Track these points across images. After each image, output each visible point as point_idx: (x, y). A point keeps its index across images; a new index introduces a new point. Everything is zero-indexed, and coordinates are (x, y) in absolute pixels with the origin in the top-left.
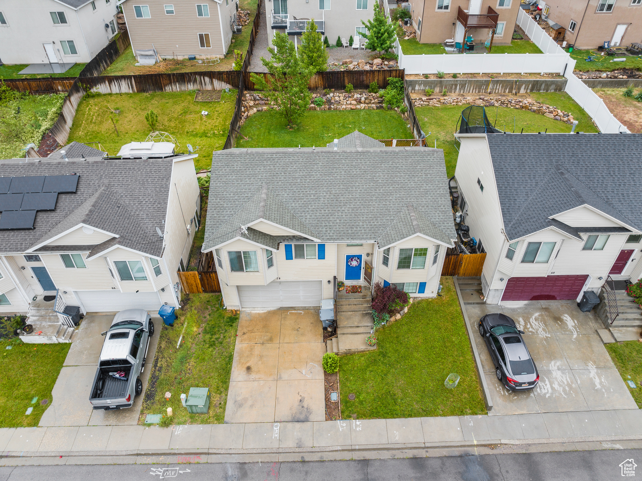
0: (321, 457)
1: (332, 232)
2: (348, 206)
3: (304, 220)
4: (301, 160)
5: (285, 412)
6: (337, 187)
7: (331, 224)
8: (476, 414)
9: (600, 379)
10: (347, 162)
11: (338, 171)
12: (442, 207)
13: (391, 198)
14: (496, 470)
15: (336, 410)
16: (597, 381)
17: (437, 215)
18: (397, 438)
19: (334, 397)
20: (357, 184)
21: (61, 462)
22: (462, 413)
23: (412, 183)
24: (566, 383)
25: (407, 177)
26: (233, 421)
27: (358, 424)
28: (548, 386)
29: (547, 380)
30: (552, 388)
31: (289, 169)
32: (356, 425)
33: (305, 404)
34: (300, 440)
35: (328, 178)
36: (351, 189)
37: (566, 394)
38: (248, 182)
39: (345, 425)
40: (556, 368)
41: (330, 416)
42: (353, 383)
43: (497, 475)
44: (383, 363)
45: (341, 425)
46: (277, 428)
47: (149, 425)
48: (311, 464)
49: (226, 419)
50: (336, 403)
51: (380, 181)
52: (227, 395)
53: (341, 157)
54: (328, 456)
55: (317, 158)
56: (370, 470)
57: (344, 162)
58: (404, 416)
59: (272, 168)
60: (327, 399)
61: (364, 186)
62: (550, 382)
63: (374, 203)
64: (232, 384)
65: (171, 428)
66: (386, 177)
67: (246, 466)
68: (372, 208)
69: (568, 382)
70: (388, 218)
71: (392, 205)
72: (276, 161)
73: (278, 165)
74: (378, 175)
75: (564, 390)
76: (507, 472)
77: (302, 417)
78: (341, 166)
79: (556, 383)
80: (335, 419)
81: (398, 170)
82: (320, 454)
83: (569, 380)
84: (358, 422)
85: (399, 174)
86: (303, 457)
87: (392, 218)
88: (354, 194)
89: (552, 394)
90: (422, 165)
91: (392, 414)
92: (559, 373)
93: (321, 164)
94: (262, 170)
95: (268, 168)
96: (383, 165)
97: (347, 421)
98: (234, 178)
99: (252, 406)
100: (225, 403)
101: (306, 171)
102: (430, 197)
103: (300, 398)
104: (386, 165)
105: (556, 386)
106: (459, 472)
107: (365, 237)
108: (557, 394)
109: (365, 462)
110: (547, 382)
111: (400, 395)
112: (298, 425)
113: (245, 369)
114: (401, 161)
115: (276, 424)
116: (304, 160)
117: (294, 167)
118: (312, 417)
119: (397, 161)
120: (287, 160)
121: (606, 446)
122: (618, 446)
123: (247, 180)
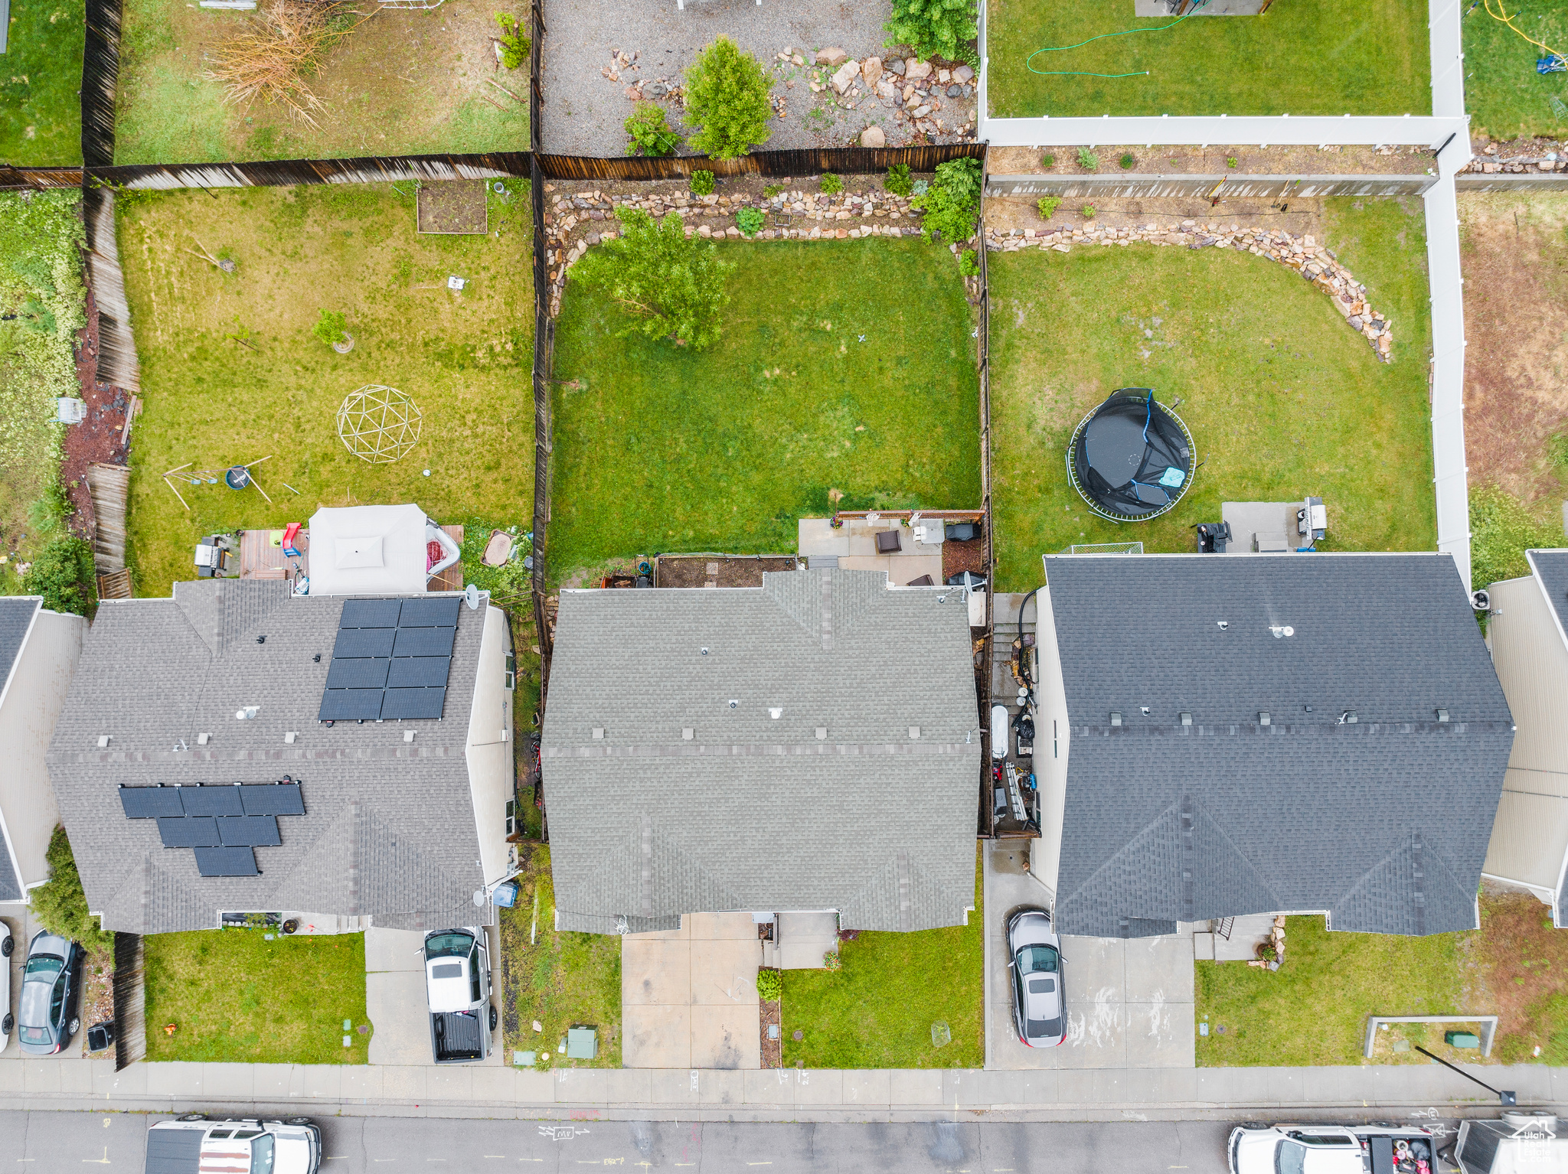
0: (755, 1117)
1: (768, 895)
2: (795, 854)
3: (719, 875)
4: (709, 770)
5: (705, 1056)
6: (777, 820)
7: (765, 883)
8: (967, 1067)
9: (1162, 1020)
10: (796, 773)
11: (778, 790)
12: (959, 856)
13: (871, 840)
14: (974, 1146)
15: (776, 1052)
16: (1156, 1023)
17: (947, 869)
18: (855, 1098)
19: (774, 1032)
20: (813, 815)
21: (420, 1113)
22: (947, 1065)
23: (912, 814)
24: (1109, 1025)
25: (904, 802)
26: (634, 1065)
27: (804, 1075)
28: (1083, 1028)
29: (1083, 1018)
30: (1087, 1032)
31: (687, 787)
32: (802, 1078)
33: (732, 1044)
34: (727, 1094)
35: (759, 803)
36: (800, 825)
37: (1102, 1042)
38: (615, 810)
39: (786, 1076)
40: (1104, 1000)
41: (767, 1063)
42: (800, 1014)
43: (974, 1152)
44: (846, 989)
45: (782, 1075)
46: (695, 1077)
47: (522, 1067)
48: (742, 1126)
49: (625, 1061)
50: (776, 1043)
51: (855, 811)
52: (620, 1025)
53: (785, 764)
54: (764, 1116)
55: (739, 765)
56: (817, 1137)
57: (789, 773)
58: (867, 1066)
59: (655, 784)
60: (763, 1035)
61: (826, 820)
62: (1086, 1021)
63: (841, 849)
64: (626, 1009)
65: (553, 1072)
66: (866, 802)
67: (660, 1127)
68: (836, 858)
69: (1113, 1023)
70: (863, 874)
71: (871, 853)
72: (661, 770)
73: (666, 778)
74: (851, 798)
75: (1102, 1037)
76: (988, 1148)
77: (729, 1063)
78: (783, 781)
79: (1095, 1024)
80: (774, 1067)
81: (889, 789)
82: (753, 1113)
83: (1115, 1020)
84: (805, 1073)
85: (890, 798)
86: (731, 1116)
87: (870, 874)
88: (806, 833)
89: (1083, 1041)
90: (936, 780)
91: (848, 1063)
92: (1106, 1007)
93: (746, 777)
94: (638, 788)
95: (649, 784)
96: (862, 781)
97: (790, 1071)
98: (587, 802)
99: (658, 1044)
100: (620, 1038)
101: (719, 791)
102: (940, 839)
103: (725, 1034)
104: (868, 780)
105: (1093, 1029)
106: (927, 1146)
107: (821, 903)
108: (1090, 1042)
109: (810, 1127)
110: (1083, 1023)
111: (865, 1037)
112: (723, 1074)
113: (641, 985)
114: (897, 771)
115: (694, 1071)
116: (715, 770)
117: (697, 783)
118: (742, 1064)
119: (890, 772)
120: (683, 770)
121: (1127, 1116)
122: (1143, 1117)
123: (612, 805)
